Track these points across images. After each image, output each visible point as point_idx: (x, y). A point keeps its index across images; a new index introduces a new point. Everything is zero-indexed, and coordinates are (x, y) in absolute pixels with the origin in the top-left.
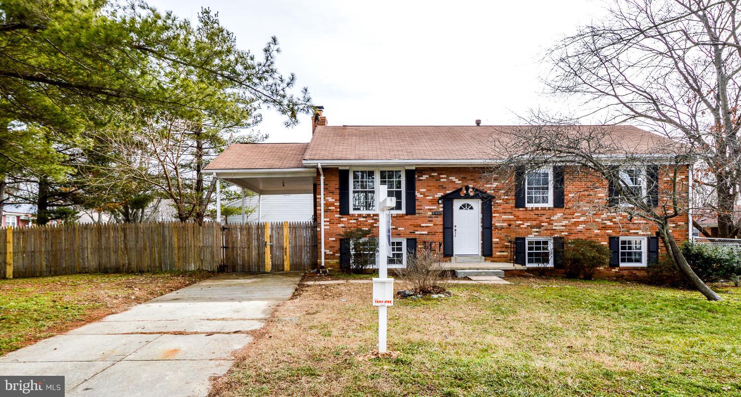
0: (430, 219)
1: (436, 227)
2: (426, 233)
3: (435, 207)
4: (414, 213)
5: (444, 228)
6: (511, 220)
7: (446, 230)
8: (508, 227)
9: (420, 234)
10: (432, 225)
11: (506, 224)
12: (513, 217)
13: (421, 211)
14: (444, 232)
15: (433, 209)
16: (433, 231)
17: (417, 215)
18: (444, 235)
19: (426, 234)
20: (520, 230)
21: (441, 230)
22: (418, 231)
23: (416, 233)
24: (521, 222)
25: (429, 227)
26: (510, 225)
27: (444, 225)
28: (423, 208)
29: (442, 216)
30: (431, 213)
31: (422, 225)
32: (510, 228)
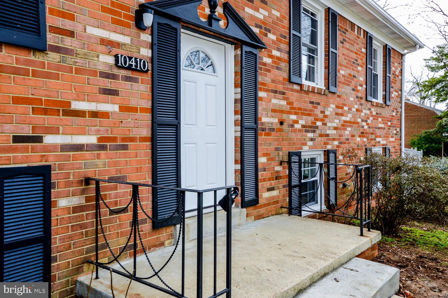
0: (108, 84)
1: (130, 119)
2: (93, 140)
3: (125, 40)
4: (42, 49)
5: (155, 125)
6: (282, 112)
7: (160, 131)
8: (279, 126)
9: (65, 148)
10: (116, 108)
11: (276, 121)
12: (284, 103)
13: (68, 42)
14: (153, 139)
15: (118, 45)
16: (118, 133)
17: (53, 57)
18: (153, 149)
19: (89, 147)
20: (293, 136)
21: (146, 132)
22: (54, 131)
23: (49, 139)
24: (293, 117)
25: (105, 115)
26: (281, 123)
27: (153, 111)
28: (77, 27)
29: (148, 77)
30: (111, 60)
31: (77, 105)
32: (280, 130)
